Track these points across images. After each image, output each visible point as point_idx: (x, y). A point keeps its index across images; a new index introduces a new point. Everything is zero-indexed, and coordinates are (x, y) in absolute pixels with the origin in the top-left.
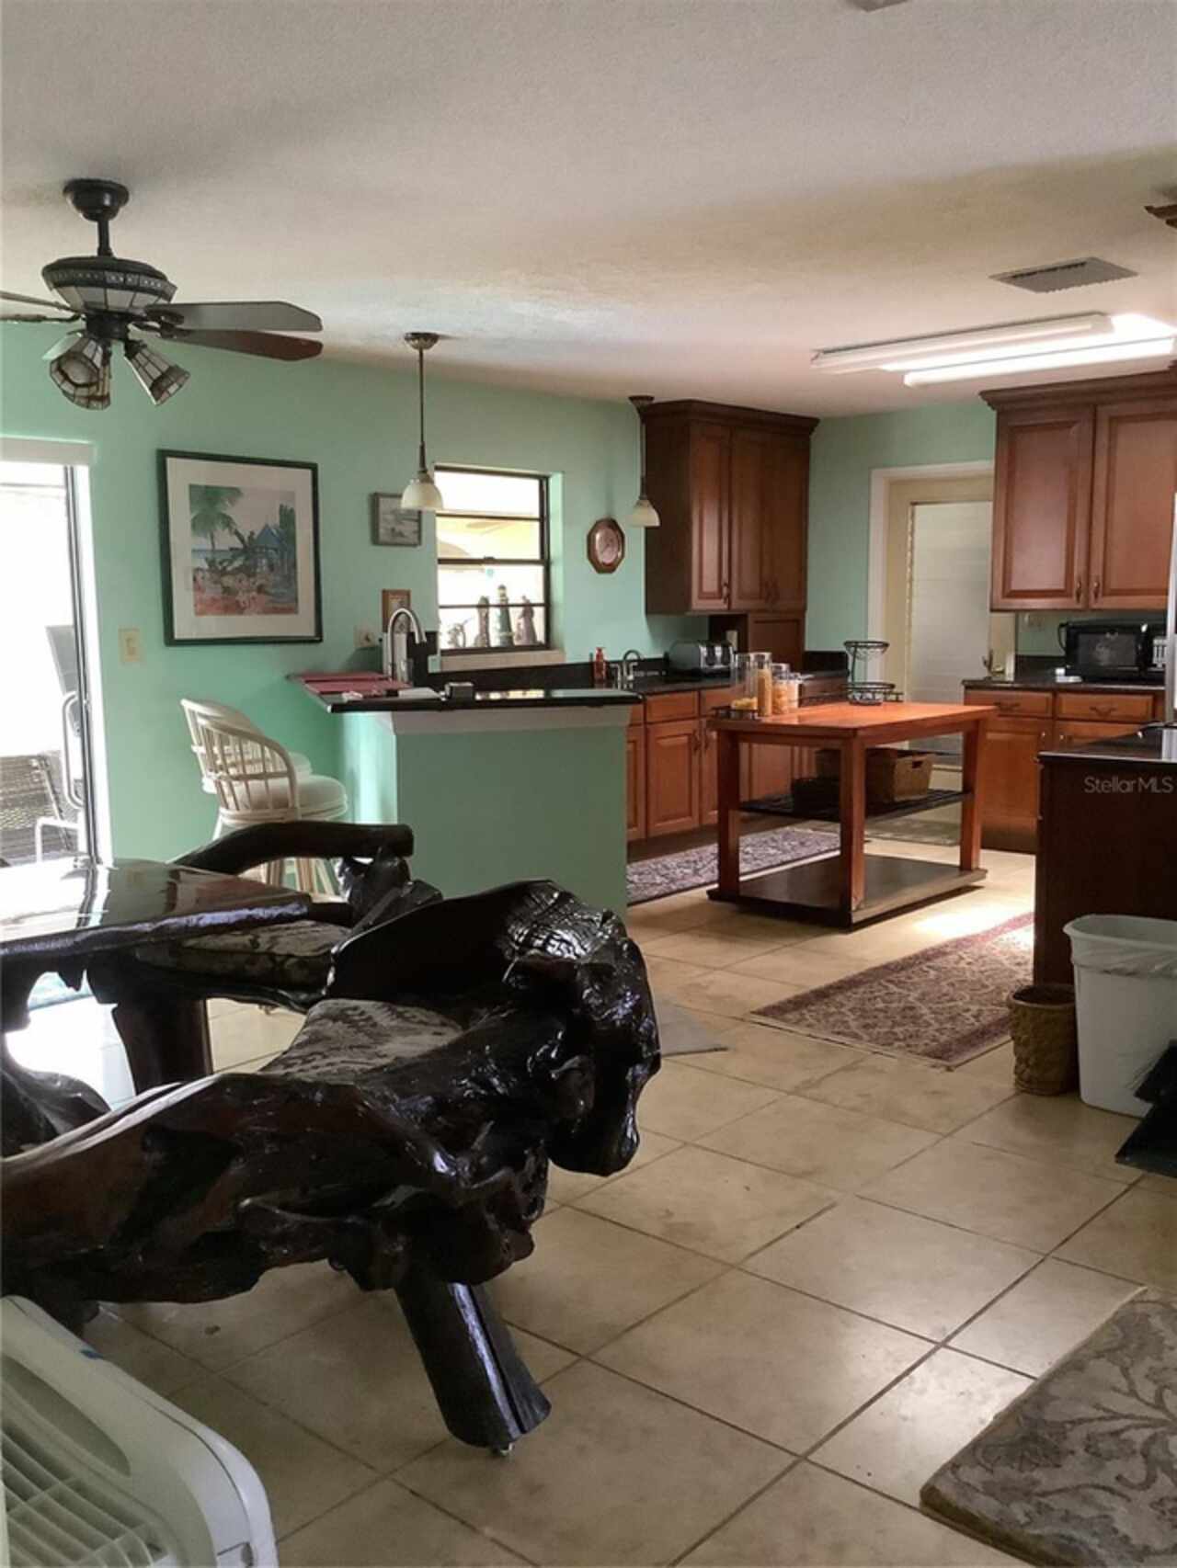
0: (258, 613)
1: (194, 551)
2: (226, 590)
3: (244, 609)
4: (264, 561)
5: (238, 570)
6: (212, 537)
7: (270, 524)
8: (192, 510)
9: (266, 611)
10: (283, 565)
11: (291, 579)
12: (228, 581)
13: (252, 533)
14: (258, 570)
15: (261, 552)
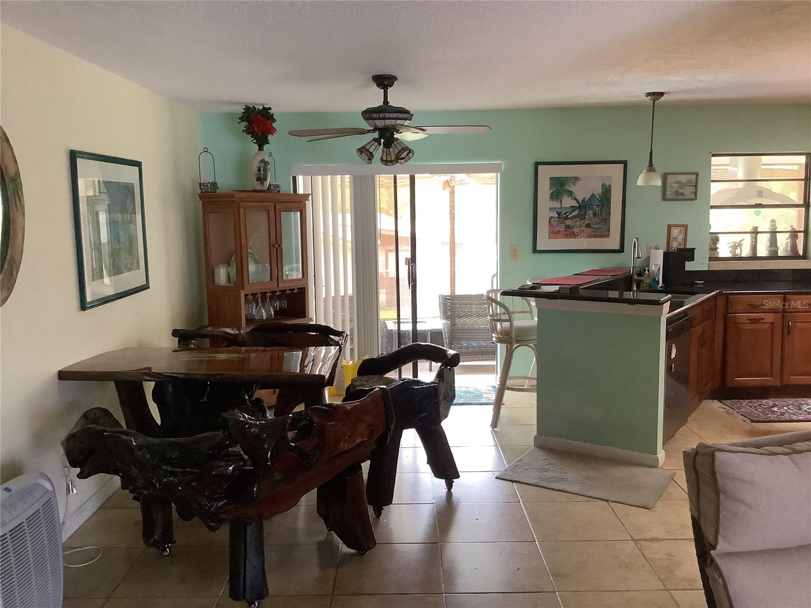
0: (585, 238)
1: (550, 208)
2: (567, 227)
3: (578, 235)
4: (591, 212)
5: (575, 217)
6: (561, 202)
7: (596, 194)
8: (550, 189)
9: (589, 236)
10: (602, 213)
11: (606, 220)
12: (568, 222)
13: (584, 198)
14: (587, 216)
15: (589, 207)
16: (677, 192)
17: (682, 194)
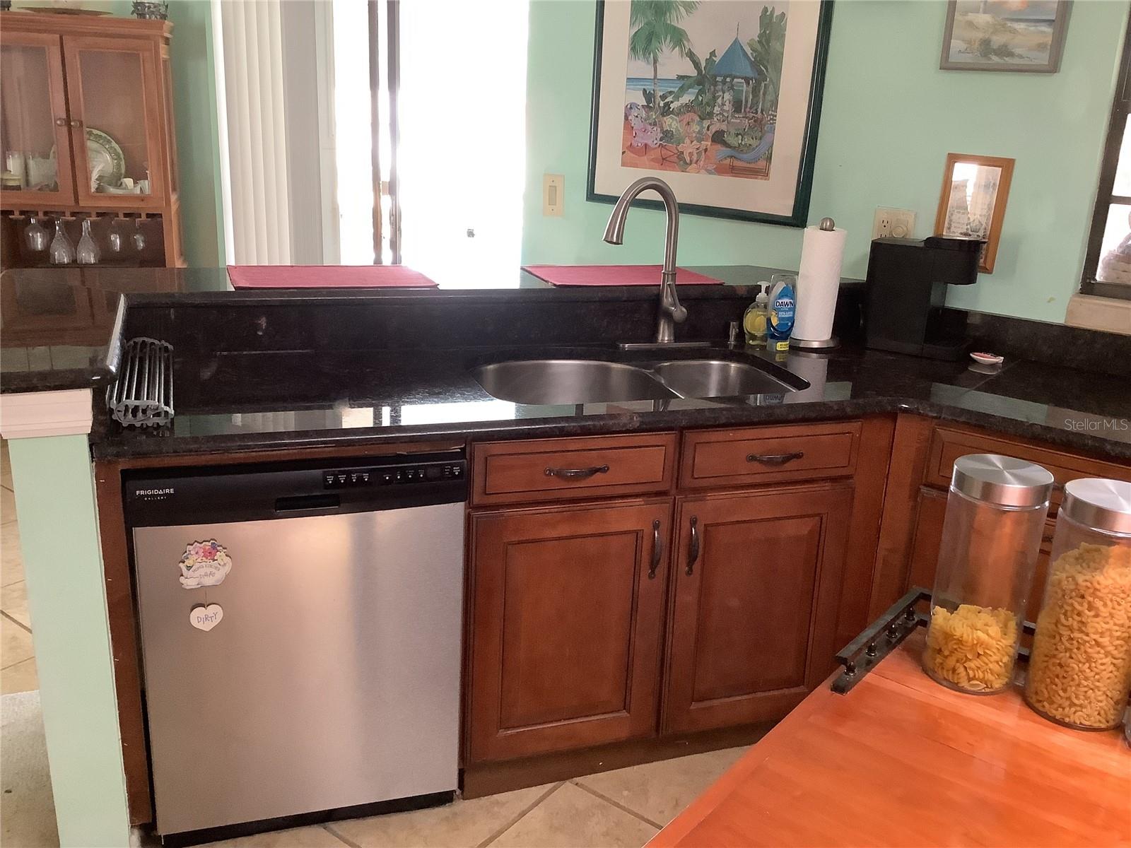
0: (709, 172)
1: (628, 79)
2: (667, 135)
3: (691, 164)
4: (727, 96)
5: (688, 108)
6: (655, 61)
8: (632, 24)
9: (721, 170)
10: (755, 103)
11: (765, 124)
12: (671, 123)
13: (713, 54)
14: (717, 110)
15: (724, 82)
16: (986, 43)
17: (1004, 51)
